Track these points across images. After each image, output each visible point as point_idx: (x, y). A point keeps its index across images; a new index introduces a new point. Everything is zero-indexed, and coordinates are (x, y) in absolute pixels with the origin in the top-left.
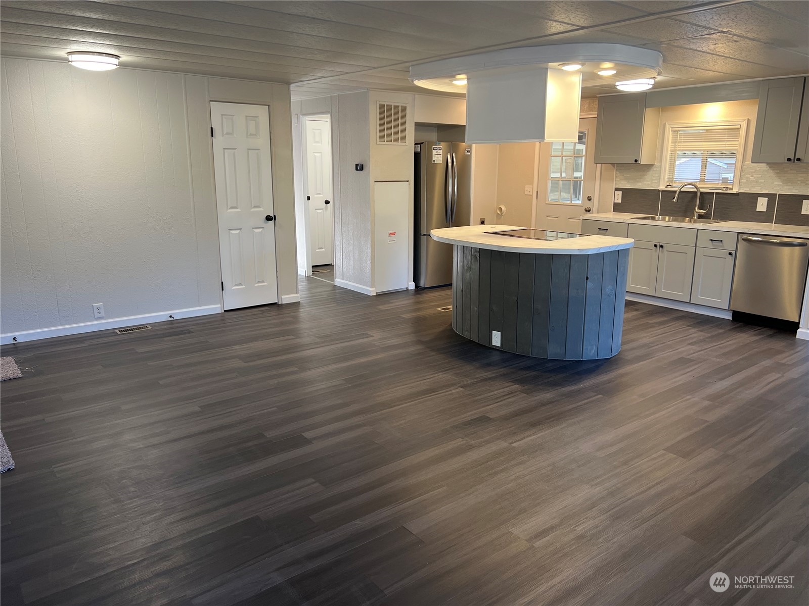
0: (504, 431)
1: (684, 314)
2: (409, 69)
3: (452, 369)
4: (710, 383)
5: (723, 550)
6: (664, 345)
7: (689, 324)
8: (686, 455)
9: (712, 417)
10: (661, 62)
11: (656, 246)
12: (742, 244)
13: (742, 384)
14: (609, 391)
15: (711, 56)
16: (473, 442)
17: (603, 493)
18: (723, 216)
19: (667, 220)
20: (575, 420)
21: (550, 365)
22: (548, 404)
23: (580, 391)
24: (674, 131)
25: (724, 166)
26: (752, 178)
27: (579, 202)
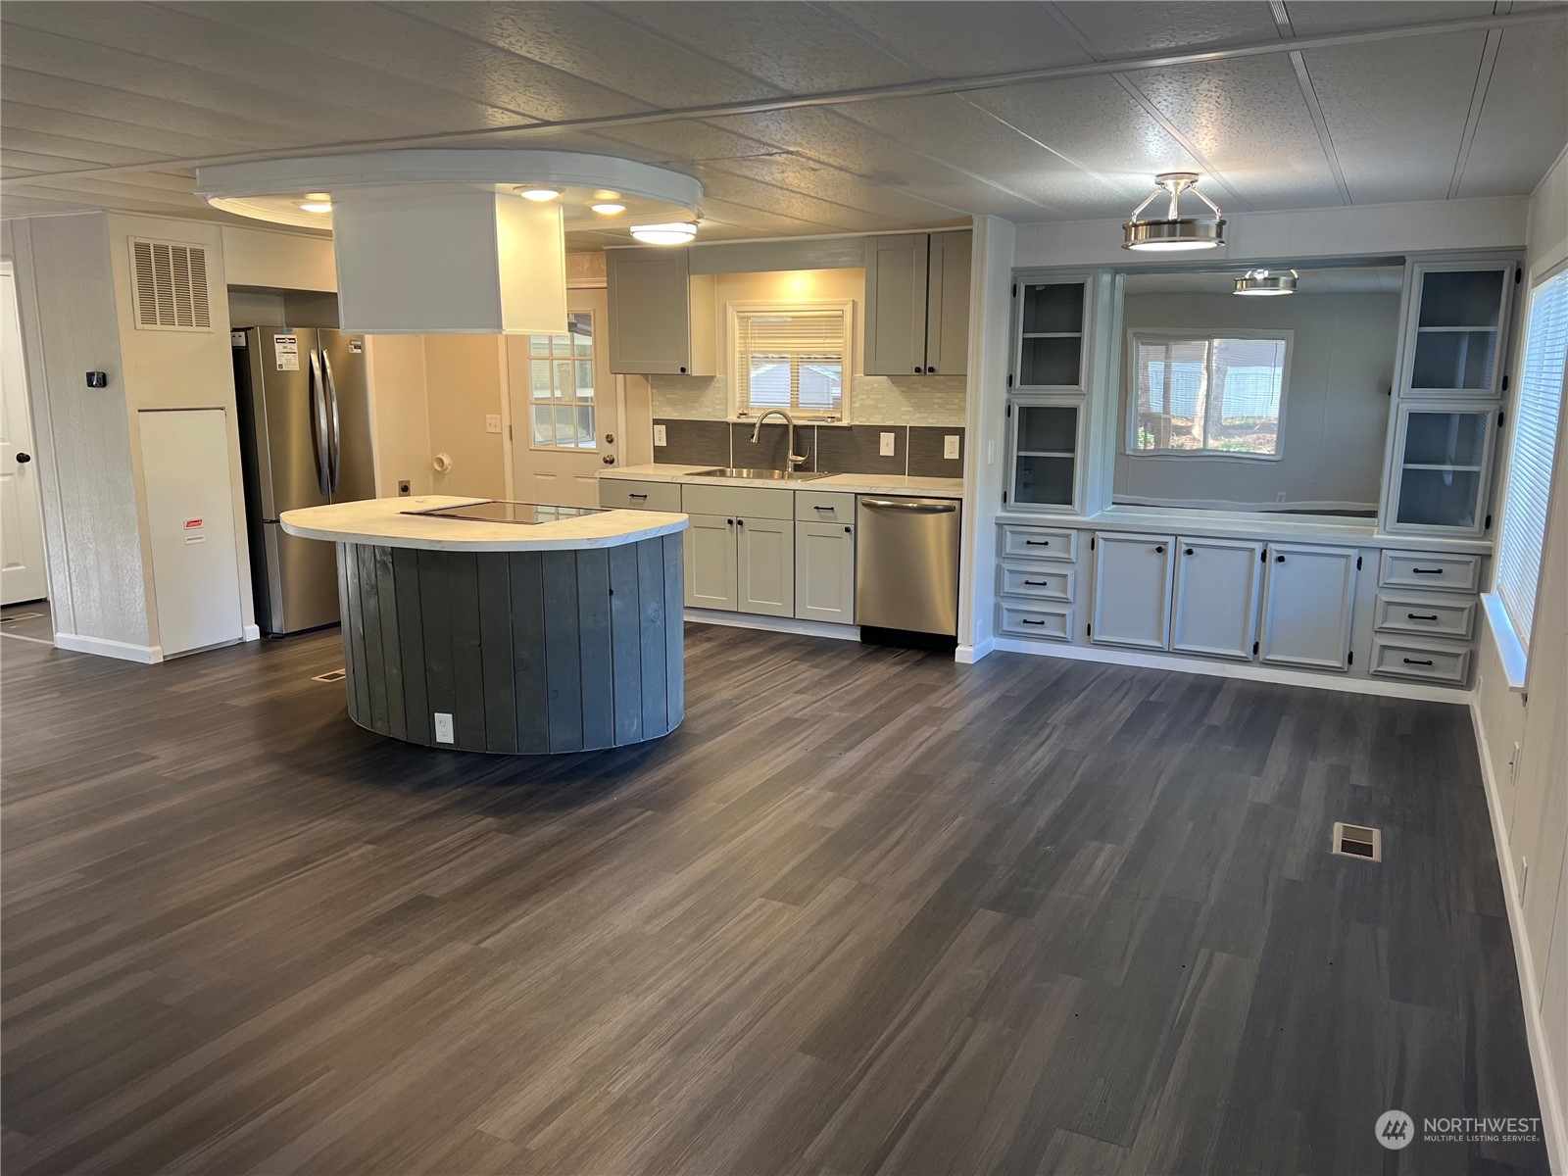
0: (464, 919)
1: (786, 639)
2: (195, 173)
3: (348, 806)
4: (832, 758)
5: (864, 1061)
6: (755, 699)
7: (797, 655)
8: (798, 899)
9: (837, 821)
10: (700, 195)
11: (730, 522)
12: (863, 512)
13: (881, 753)
14: (666, 801)
15: (780, 191)
16: (396, 957)
17: (659, 1004)
18: (833, 466)
19: (745, 476)
20: (605, 869)
21: (555, 766)
22: (553, 846)
23: (614, 810)
24: (743, 318)
25: (834, 377)
26: (869, 402)
27: (592, 445)
